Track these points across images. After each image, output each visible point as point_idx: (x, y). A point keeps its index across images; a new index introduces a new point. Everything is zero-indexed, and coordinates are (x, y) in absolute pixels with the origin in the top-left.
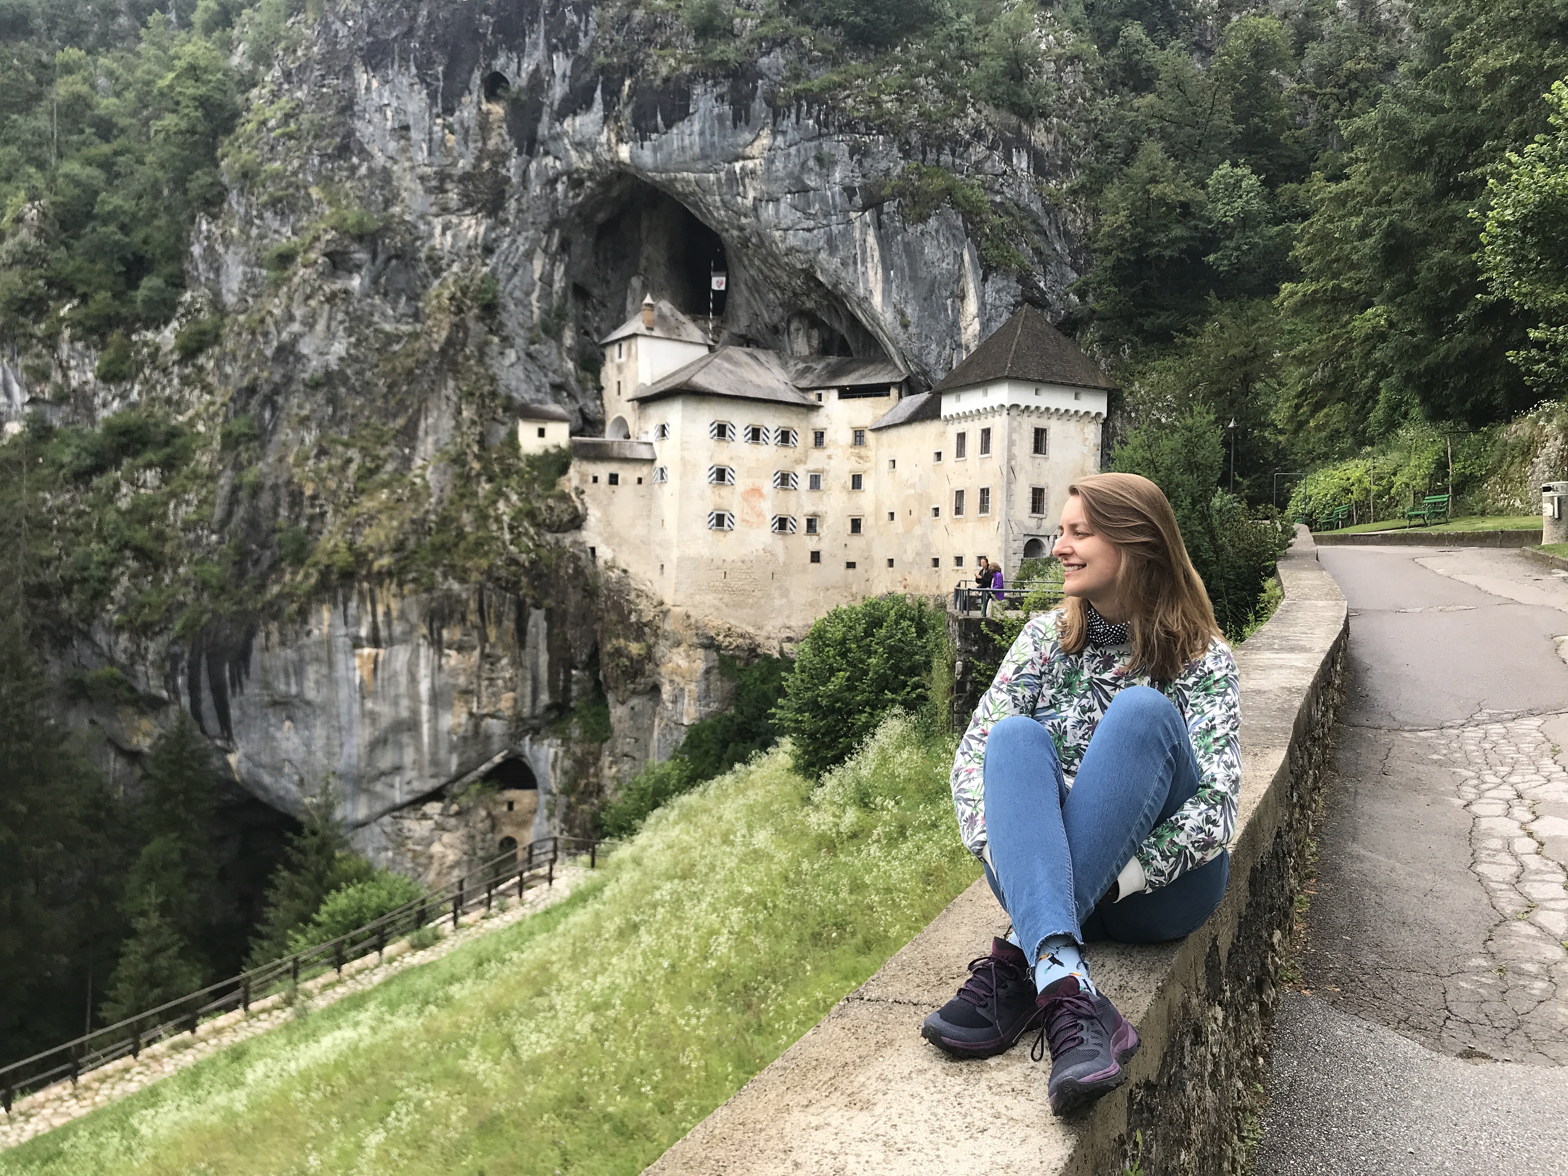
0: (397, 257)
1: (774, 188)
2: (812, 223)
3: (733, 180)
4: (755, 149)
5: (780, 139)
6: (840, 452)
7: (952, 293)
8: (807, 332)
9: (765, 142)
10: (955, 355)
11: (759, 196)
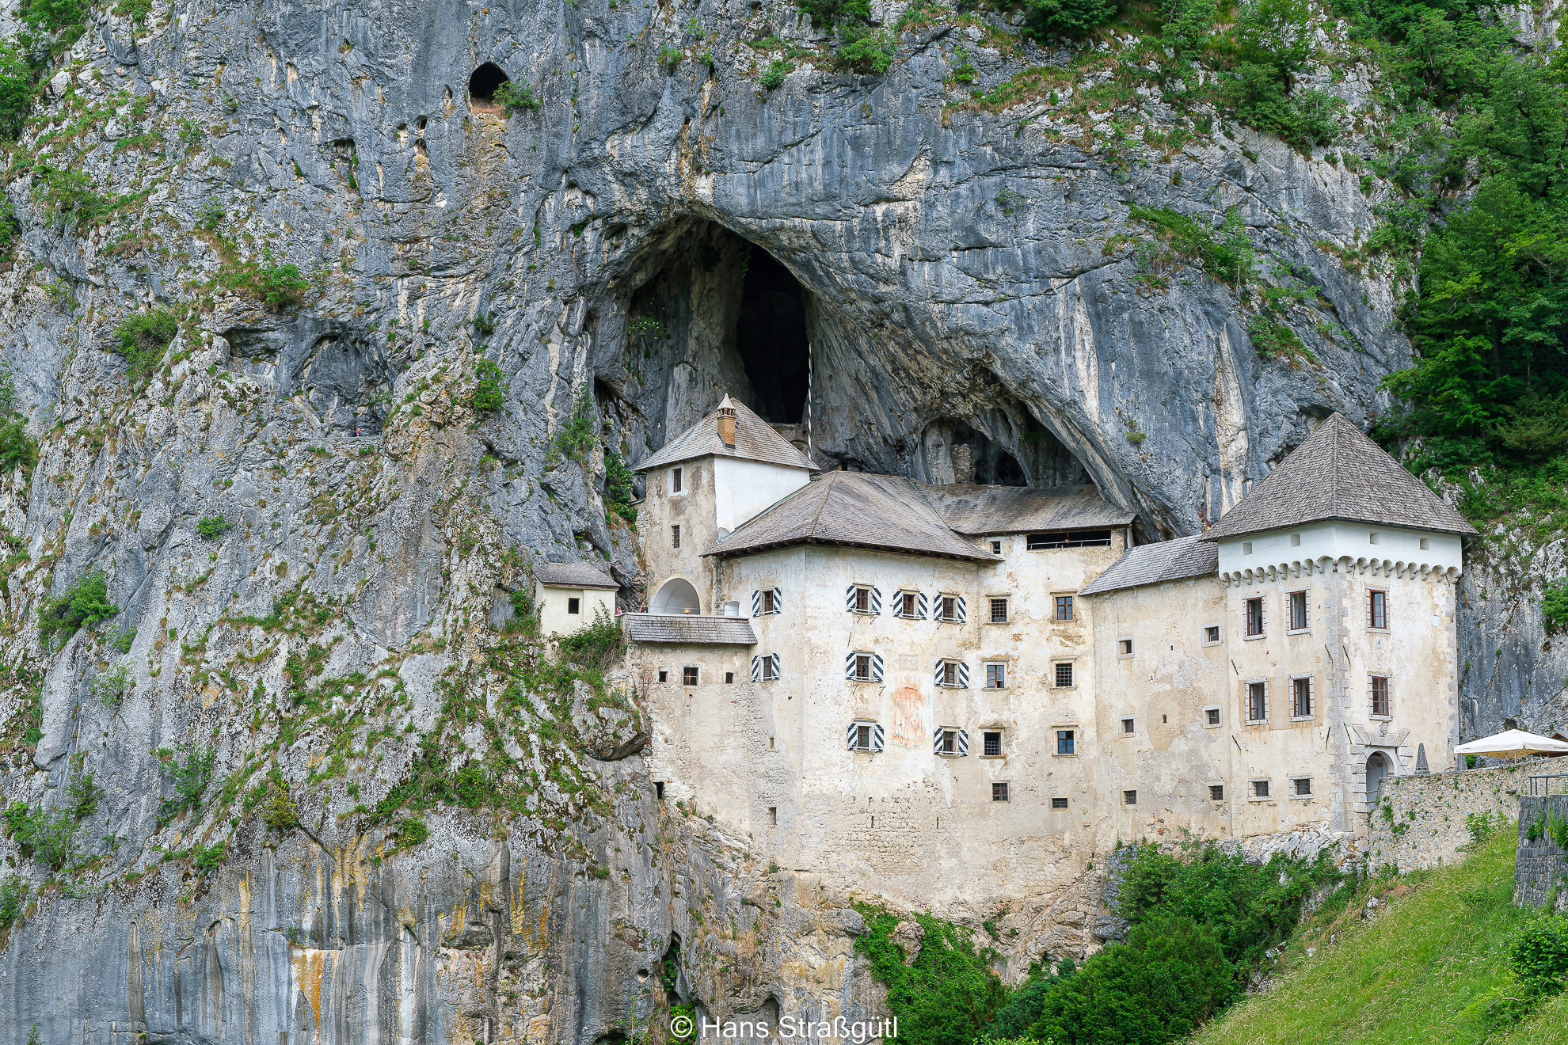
0: (333, 338)
1: (933, 243)
2: (990, 294)
3: (871, 230)
4: (906, 188)
5: (943, 172)
6: (1033, 629)
7: (1205, 396)
8: (952, 450)
9: (921, 176)
10: (1209, 486)
11: (909, 254)
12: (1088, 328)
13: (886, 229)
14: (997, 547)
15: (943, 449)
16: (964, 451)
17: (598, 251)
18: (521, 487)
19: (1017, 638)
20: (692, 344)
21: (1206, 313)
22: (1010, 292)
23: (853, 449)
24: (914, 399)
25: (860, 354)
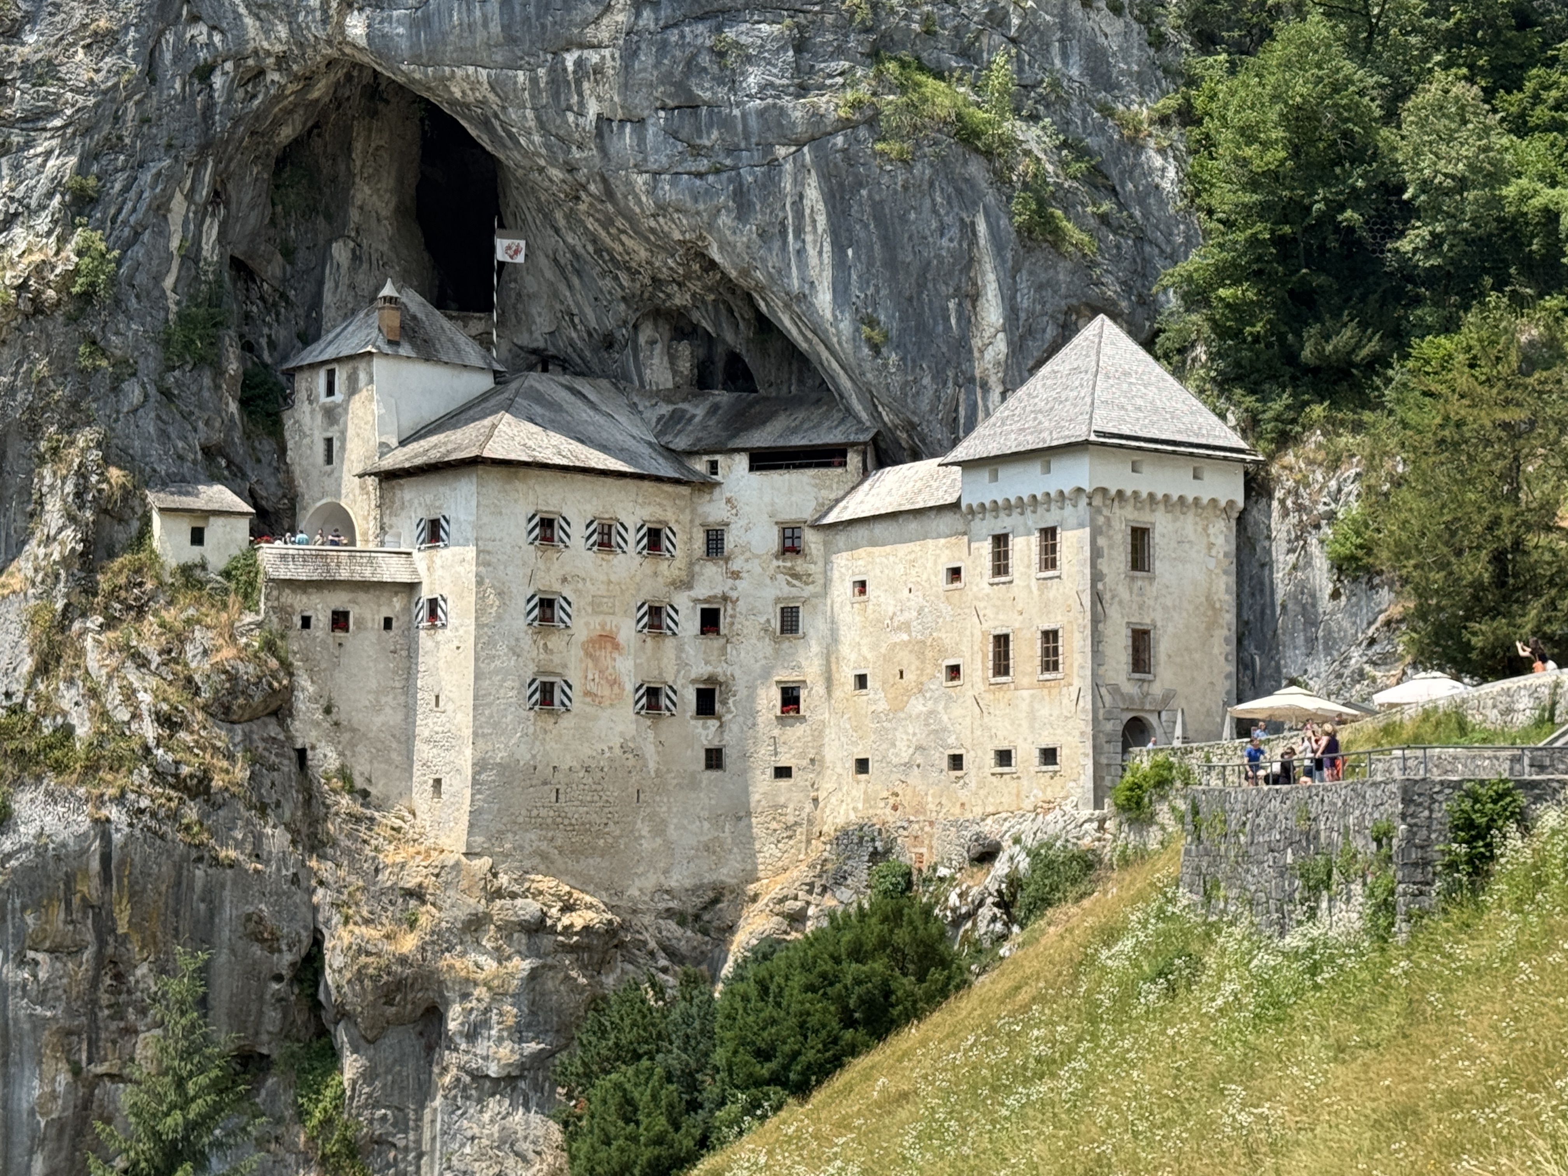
1: (636, 99)
2: (704, 164)
3: (561, 83)
4: (603, 31)
6: (755, 567)
7: (957, 289)
8: (669, 347)
9: (621, 18)
10: (962, 397)
11: (607, 114)
12: (821, 206)
13: (578, 83)
14: (714, 466)
15: (658, 348)
16: (684, 349)
17: (229, 100)
18: (133, 392)
19: (736, 575)
20: (354, 215)
21: (959, 192)
22: (728, 162)
23: (554, 345)
24: (621, 286)
25: (557, 231)
